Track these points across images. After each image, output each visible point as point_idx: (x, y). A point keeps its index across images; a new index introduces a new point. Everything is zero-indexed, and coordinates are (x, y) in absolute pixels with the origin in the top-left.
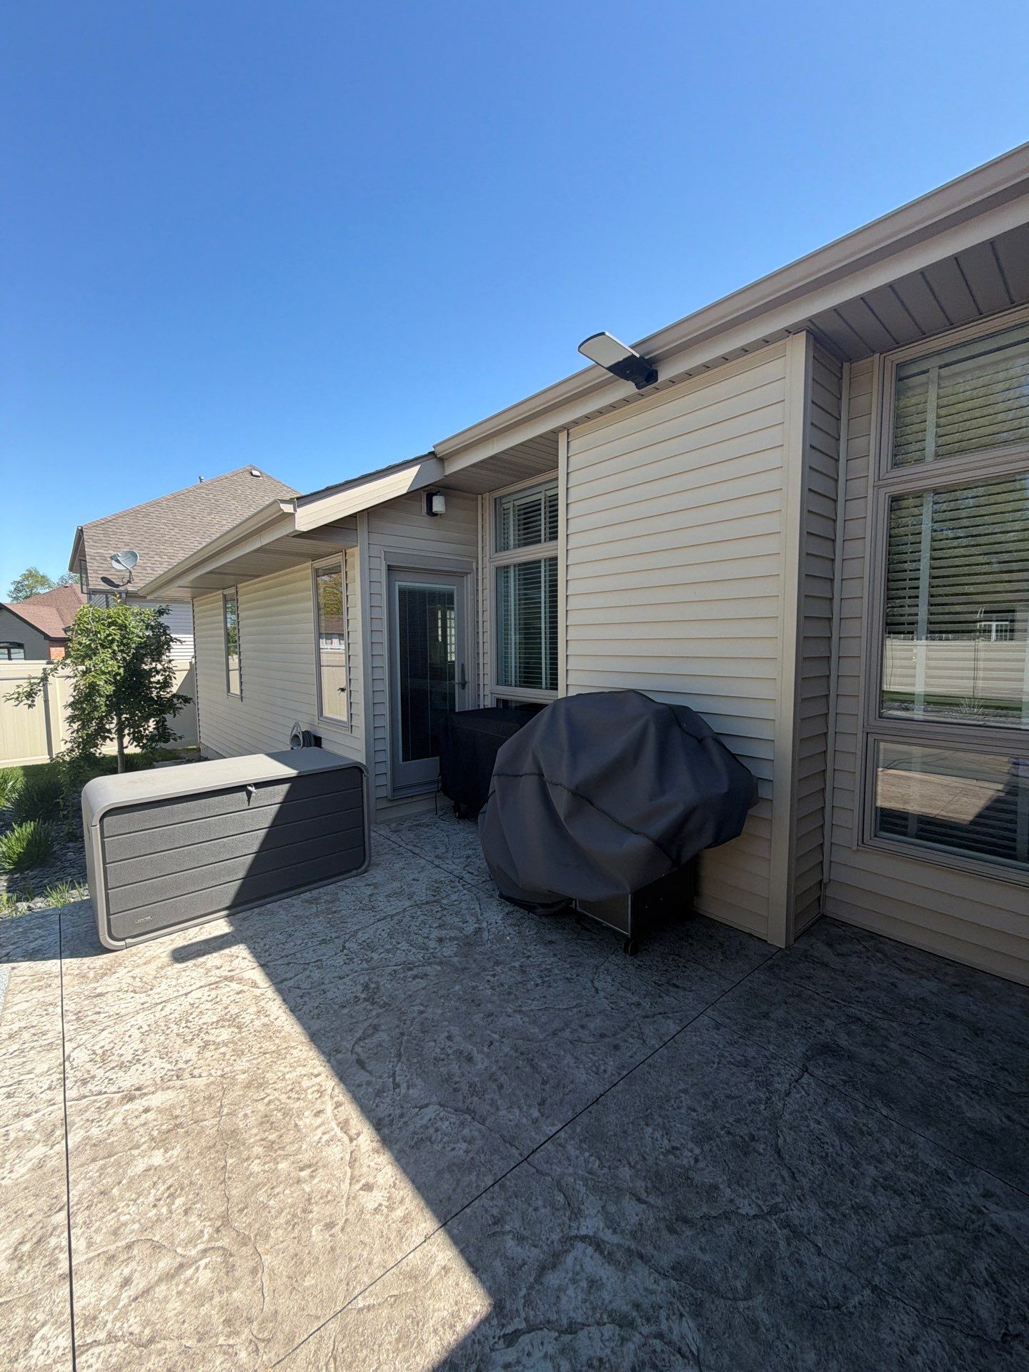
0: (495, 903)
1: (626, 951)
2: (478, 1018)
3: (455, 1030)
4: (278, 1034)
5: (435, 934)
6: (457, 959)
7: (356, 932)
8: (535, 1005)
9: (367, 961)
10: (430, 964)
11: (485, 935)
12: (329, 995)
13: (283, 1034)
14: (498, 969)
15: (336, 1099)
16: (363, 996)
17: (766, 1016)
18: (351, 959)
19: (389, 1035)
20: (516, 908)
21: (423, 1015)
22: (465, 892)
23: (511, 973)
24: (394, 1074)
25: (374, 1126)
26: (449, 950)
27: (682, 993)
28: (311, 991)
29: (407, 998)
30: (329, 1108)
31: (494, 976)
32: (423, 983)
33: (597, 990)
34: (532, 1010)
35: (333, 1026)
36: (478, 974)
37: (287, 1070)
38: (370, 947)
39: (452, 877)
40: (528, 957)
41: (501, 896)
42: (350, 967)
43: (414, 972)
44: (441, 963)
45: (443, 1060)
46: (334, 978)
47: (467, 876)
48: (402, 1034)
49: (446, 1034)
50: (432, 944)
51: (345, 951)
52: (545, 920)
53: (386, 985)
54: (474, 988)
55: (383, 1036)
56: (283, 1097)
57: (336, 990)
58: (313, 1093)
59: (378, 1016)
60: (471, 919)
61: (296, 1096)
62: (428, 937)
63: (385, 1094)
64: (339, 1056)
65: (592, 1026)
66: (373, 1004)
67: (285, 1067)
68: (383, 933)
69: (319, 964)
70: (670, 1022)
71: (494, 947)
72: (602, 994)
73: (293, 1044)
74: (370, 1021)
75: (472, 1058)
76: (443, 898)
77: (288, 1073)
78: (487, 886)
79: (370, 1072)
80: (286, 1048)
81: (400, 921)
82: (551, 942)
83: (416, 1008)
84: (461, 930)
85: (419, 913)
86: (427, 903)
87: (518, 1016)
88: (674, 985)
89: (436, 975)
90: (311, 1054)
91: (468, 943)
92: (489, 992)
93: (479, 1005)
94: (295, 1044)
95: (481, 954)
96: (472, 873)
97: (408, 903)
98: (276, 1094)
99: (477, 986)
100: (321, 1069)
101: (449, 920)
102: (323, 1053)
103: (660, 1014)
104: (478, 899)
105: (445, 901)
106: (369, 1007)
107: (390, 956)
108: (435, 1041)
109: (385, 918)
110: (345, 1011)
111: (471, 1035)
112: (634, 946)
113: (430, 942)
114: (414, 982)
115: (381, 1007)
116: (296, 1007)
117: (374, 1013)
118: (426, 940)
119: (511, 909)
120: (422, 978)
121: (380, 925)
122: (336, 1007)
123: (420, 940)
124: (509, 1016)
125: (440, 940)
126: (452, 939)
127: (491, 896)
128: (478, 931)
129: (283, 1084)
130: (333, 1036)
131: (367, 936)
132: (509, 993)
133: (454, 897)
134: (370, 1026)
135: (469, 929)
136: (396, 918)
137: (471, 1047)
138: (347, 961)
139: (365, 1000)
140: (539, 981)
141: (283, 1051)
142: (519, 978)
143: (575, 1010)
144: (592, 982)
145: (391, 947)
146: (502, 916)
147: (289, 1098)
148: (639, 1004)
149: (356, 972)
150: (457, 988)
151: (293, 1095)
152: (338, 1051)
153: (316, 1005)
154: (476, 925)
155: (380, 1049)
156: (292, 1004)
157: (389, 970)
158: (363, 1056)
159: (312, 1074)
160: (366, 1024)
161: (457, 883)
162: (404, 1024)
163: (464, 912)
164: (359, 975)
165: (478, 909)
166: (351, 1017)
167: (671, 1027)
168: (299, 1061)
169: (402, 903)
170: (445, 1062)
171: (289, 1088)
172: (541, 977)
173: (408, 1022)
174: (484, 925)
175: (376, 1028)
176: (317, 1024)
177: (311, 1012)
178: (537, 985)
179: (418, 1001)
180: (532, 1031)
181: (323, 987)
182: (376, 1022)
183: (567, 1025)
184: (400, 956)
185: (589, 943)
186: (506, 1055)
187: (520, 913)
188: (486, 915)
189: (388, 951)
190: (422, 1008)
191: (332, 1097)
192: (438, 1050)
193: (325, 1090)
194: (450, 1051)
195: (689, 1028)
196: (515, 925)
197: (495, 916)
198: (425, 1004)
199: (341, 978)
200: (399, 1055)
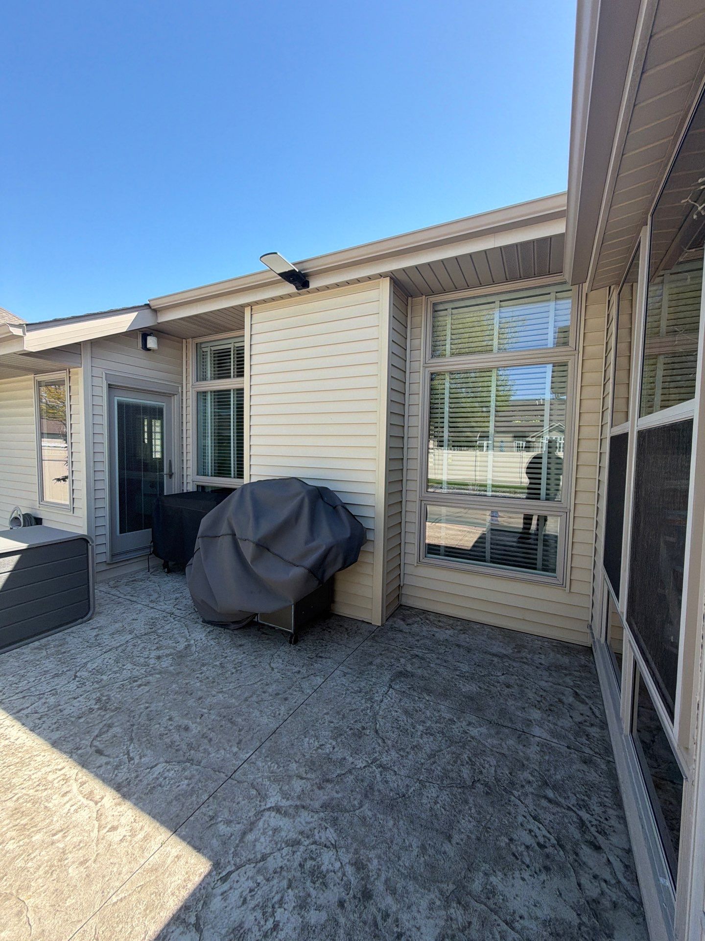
0: (200, 626)
1: (291, 643)
2: (191, 702)
3: (174, 714)
4: (20, 750)
5: (154, 654)
6: (172, 668)
7: (86, 664)
8: (231, 686)
9: (98, 682)
10: (152, 675)
11: (194, 648)
12: (66, 712)
13: (25, 748)
14: (205, 669)
15: (79, 781)
16: (97, 707)
17: (371, 663)
18: (83, 684)
19: (122, 728)
20: (215, 627)
21: (149, 709)
22: (176, 622)
23: (214, 669)
24: (128, 752)
25: (114, 789)
26: (166, 663)
27: (324, 660)
28: (47, 713)
29: (134, 701)
30: (75, 787)
31: (201, 673)
32: (147, 688)
33: (273, 669)
34: (230, 689)
35: (72, 733)
36: (190, 674)
37: (32, 772)
38: (99, 671)
39: (164, 614)
40: (226, 657)
41: (204, 621)
42: (83, 689)
43: (139, 682)
44: (160, 673)
45: (167, 734)
46: (69, 699)
47: (177, 612)
48: (133, 725)
49: (168, 717)
50: (152, 661)
51: (77, 679)
52: (236, 632)
53: (116, 696)
54: (187, 684)
55: (116, 730)
56: (31, 792)
57: (72, 708)
58: (59, 782)
59: (111, 717)
60: (182, 640)
61: (43, 788)
62: (148, 657)
63: (122, 767)
64: (79, 752)
65: (270, 690)
66: (106, 710)
67: (30, 771)
68: (110, 661)
69: (54, 692)
70: (318, 678)
71: (201, 655)
72: (276, 670)
73: (35, 754)
74: (105, 722)
75: (188, 728)
76: (159, 629)
77: (33, 774)
78: (193, 617)
79: (108, 756)
80: (29, 757)
81: (124, 651)
82: (240, 645)
83: (142, 706)
84: (174, 648)
85: (139, 642)
86: (145, 634)
87: (220, 695)
88: (321, 657)
89: (157, 681)
90: (54, 756)
91: (180, 657)
92: (198, 684)
93: (191, 694)
94: (37, 753)
95: (191, 661)
96: (180, 609)
97: (130, 636)
98: (24, 791)
99: (189, 682)
100: (65, 763)
101: (164, 643)
102: (65, 752)
103: (312, 674)
104: (186, 626)
105: (160, 631)
106: (103, 713)
107: (118, 675)
108: (159, 724)
109: (110, 650)
110: (82, 720)
111: (187, 714)
112: (295, 639)
113: (151, 660)
114: (140, 689)
115: (113, 711)
116: (35, 727)
117: (107, 716)
118: (147, 660)
119: (212, 629)
120: (145, 685)
121: (106, 655)
122: (73, 719)
123: (142, 660)
124: (214, 696)
125: (159, 658)
126: (167, 655)
127: (196, 622)
128: (188, 647)
129: (30, 782)
130: (73, 740)
131: (95, 666)
132: (214, 682)
133: (167, 627)
134: (105, 725)
135: (181, 647)
136: (120, 649)
137: (187, 721)
138: (80, 686)
139: (99, 709)
140: (234, 671)
141: (27, 760)
142: (220, 672)
143: (259, 683)
144: (270, 664)
145: (117, 669)
146: (204, 634)
147: (37, 791)
148: (299, 672)
149: (89, 692)
150: (174, 686)
151: (40, 788)
152: (78, 749)
153: (54, 721)
154: (186, 643)
155: (114, 739)
156: (31, 724)
157: (117, 685)
158: (101, 747)
159: (56, 769)
160: (101, 725)
161: (169, 617)
162: (134, 718)
163: (176, 636)
164: (91, 694)
165: (186, 631)
166: (88, 723)
167: (319, 680)
168: (42, 764)
169: (124, 637)
170: (169, 735)
171: (35, 784)
172: (235, 668)
173: (137, 716)
174: (192, 642)
175: (110, 726)
176: (56, 735)
177: (50, 727)
178: (233, 673)
179: (144, 701)
180: (231, 701)
181: (60, 707)
182: (110, 722)
183: (254, 693)
184: (126, 674)
185: (267, 641)
186: (213, 720)
187: (218, 630)
188: (193, 635)
189: (115, 673)
190: (147, 705)
191: (76, 780)
192: (162, 729)
193: (70, 777)
194: (171, 728)
195: (329, 679)
196: (214, 639)
197: (200, 635)
198: (150, 701)
199: (75, 698)
200: (131, 740)
